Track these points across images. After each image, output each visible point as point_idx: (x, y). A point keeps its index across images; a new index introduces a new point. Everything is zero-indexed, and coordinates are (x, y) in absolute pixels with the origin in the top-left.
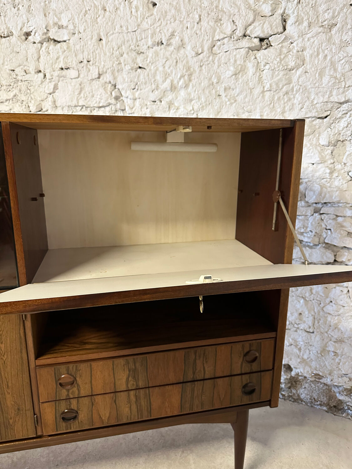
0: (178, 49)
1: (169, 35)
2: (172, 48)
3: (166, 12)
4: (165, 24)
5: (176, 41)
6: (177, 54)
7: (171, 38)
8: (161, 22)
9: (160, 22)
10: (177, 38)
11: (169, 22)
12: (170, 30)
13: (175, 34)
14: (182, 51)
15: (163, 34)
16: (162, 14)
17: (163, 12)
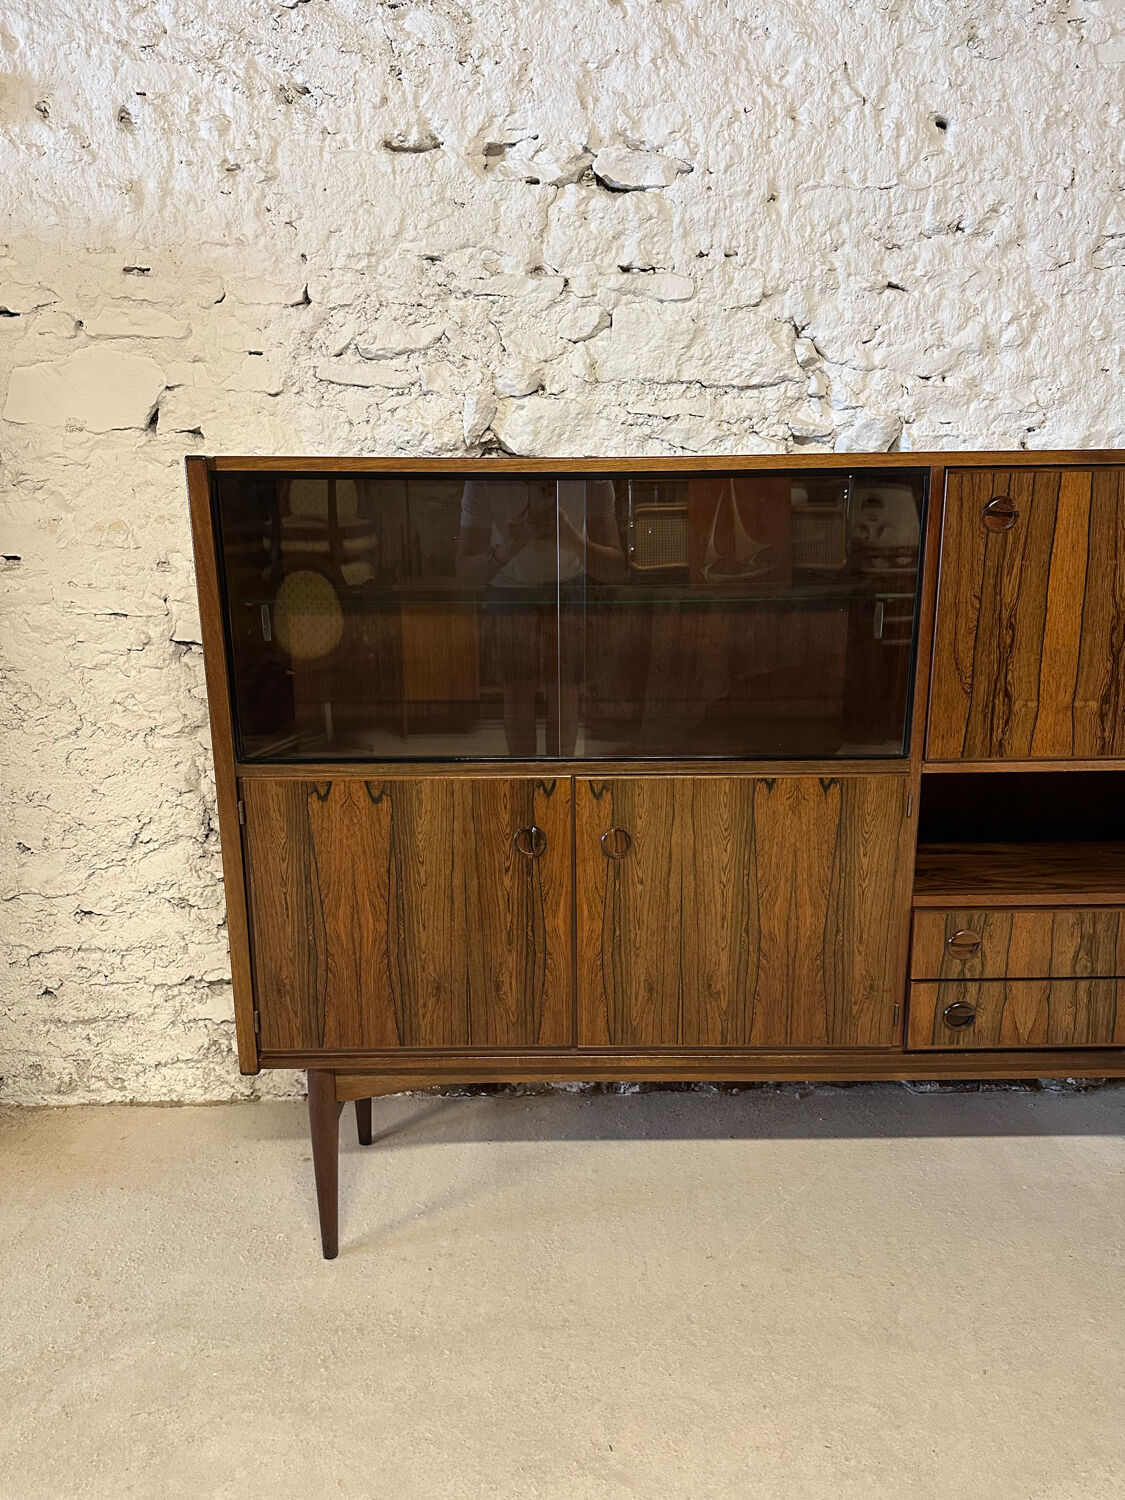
0: (1005, 247)
1: (986, 210)
2: (991, 241)
3: (981, 151)
4: (977, 179)
5: (1003, 225)
6: (1001, 259)
7: (989, 218)
8: (967, 173)
9: (963, 173)
10: (1005, 220)
11: (987, 176)
12: (990, 199)
13: (1002, 210)
14: (1014, 254)
15: (968, 206)
16: (972, 155)
17: (975, 149)
